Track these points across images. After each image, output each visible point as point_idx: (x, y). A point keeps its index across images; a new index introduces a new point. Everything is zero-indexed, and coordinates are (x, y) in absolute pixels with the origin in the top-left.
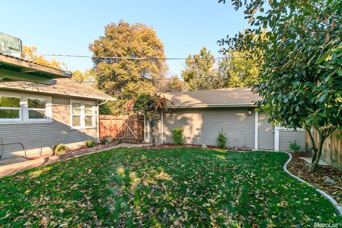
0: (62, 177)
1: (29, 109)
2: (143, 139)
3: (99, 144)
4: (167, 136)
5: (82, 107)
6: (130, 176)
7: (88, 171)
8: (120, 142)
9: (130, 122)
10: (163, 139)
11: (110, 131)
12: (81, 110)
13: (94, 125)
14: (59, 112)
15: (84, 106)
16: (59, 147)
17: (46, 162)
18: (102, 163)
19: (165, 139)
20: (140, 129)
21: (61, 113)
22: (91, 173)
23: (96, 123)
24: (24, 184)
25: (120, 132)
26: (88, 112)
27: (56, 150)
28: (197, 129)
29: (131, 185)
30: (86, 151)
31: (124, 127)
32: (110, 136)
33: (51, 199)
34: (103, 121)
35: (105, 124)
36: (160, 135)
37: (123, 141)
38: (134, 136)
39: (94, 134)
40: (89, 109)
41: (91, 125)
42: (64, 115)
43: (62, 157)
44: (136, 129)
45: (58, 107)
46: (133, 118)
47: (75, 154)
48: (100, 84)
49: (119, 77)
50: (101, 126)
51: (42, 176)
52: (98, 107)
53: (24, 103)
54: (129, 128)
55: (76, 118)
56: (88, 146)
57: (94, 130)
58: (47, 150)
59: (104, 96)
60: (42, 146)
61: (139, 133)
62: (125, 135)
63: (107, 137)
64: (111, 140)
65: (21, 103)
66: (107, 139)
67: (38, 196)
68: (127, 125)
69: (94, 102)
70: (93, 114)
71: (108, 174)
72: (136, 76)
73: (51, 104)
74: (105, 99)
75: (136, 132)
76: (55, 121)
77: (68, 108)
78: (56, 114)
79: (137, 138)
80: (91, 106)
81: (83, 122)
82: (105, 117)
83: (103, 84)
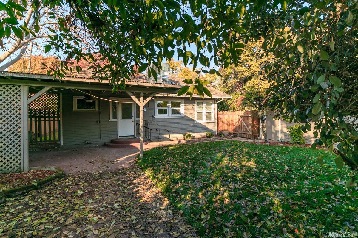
0: (183, 152)
1: (172, 108)
2: (259, 135)
3: (216, 136)
4: (285, 134)
5: (204, 105)
6: (224, 159)
7: (198, 152)
8: (235, 136)
9: (245, 118)
10: (280, 136)
11: (228, 125)
12: (203, 108)
13: (213, 120)
14: (188, 110)
15: (205, 105)
16: (187, 134)
17: (179, 143)
18: (210, 148)
19: (283, 137)
20: (254, 125)
21: (190, 110)
22: (200, 153)
23: (215, 118)
24: (164, 151)
25: (236, 127)
26: (209, 109)
27: (186, 136)
29: (220, 164)
30: (205, 139)
31: (240, 122)
32: (228, 130)
33: (173, 160)
34: (221, 117)
35: (223, 120)
36: (277, 132)
37: (238, 136)
38: (248, 132)
39: (213, 127)
40: (209, 106)
41: (211, 120)
42: (192, 112)
43: (188, 141)
44: (250, 125)
45: (188, 106)
46: (248, 114)
47: (197, 141)
48: (224, 83)
49: (240, 74)
50: (219, 120)
51: (173, 149)
52: (216, 104)
53: (169, 104)
54: (244, 124)
55: (200, 114)
56: (207, 136)
57: (213, 124)
58: (181, 136)
59: (220, 95)
60: (178, 133)
61: (254, 129)
62: (240, 130)
63: (225, 130)
64: (227, 133)
65: (168, 105)
66: (224, 132)
67: (168, 157)
68: (242, 120)
69: (213, 101)
70: (212, 110)
71: (210, 155)
72: (256, 71)
73: (183, 104)
74: (221, 98)
75: (250, 127)
76: (186, 116)
77: (194, 107)
78: (186, 111)
79: (251, 133)
80: (211, 104)
81: (204, 117)
82: (223, 113)
83: (226, 83)
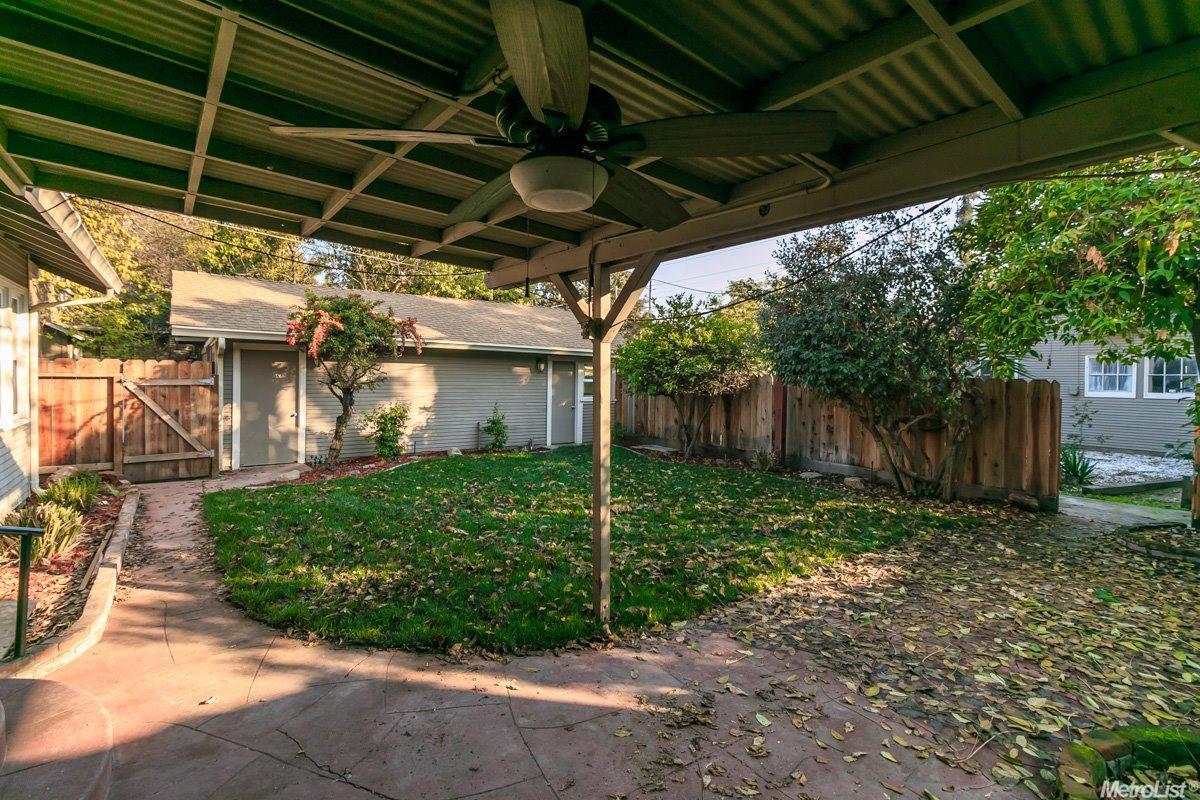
4: (320, 438)
9: (164, 390)
10: (304, 448)
19: (314, 449)
25: (92, 437)
28: (424, 408)
31: (128, 411)
36: (289, 435)
44: (202, 419)
54: (166, 417)
62: (131, 449)
68: (150, 404)
75: (202, 430)
79: (210, 453)
